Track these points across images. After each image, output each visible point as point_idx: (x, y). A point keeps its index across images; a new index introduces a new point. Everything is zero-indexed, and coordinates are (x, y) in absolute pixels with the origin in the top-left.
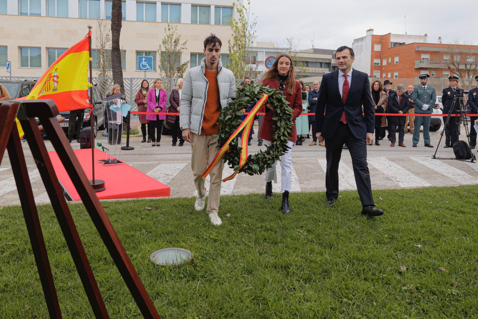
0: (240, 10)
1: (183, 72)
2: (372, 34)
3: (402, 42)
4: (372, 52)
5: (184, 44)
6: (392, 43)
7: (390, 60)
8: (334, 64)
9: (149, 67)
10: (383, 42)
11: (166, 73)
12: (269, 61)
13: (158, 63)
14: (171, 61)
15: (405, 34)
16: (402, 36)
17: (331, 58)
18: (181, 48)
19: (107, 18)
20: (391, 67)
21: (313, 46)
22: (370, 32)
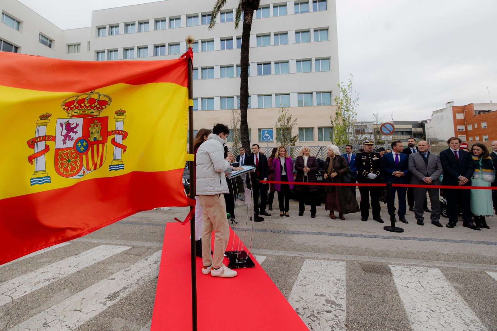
0: (344, 89)
1: (295, 142)
2: (452, 105)
4: (454, 120)
5: (294, 121)
6: (476, 111)
7: (476, 126)
8: (415, 132)
9: (270, 138)
10: (465, 111)
11: (281, 143)
12: (385, 127)
13: (275, 135)
14: (285, 134)
15: (490, 103)
16: (487, 104)
17: (412, 127)
18: (292, 124)
20: (478, 132)
21: (393, 119)
22: (450, 104)
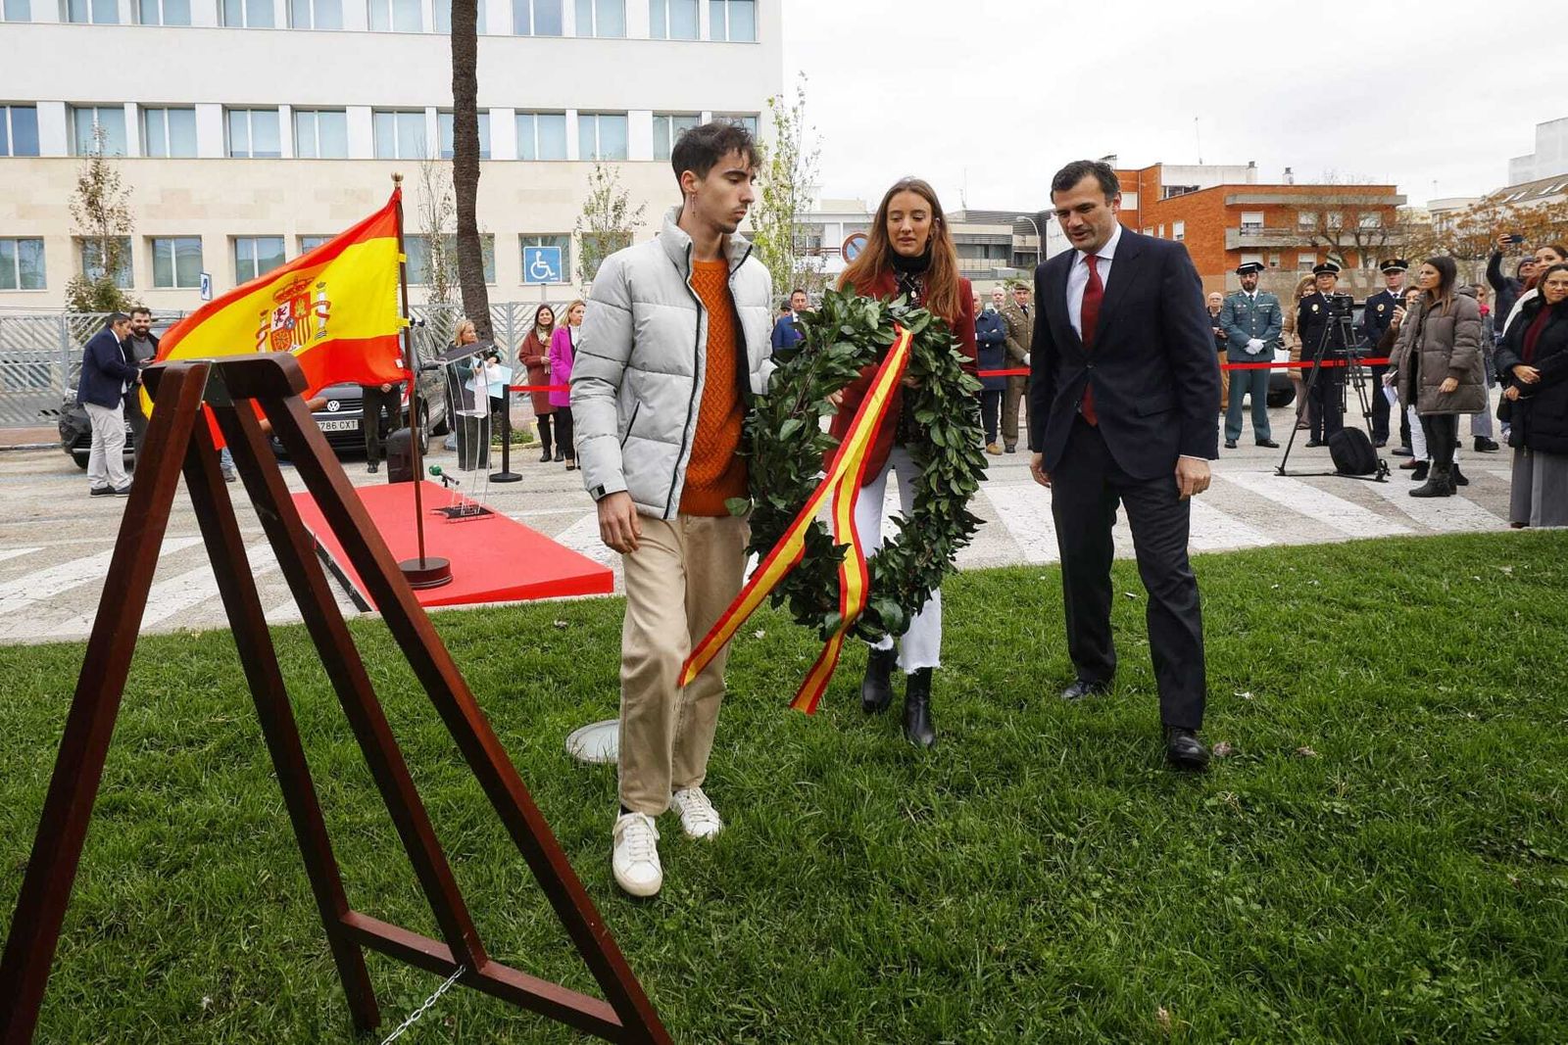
3: (1190, 185)
5: (637, 214)
6: (1165, 187)
8: (1019, 248)
9: (551, 274)
10: (1142, 188)
12: (854, 245)
13: (576, 263)
15: (1198, 164)
16: (1191, 169)
17: (1010, 233)
18: (630, 223)
19: (444, 155)
21: (964, 206)
